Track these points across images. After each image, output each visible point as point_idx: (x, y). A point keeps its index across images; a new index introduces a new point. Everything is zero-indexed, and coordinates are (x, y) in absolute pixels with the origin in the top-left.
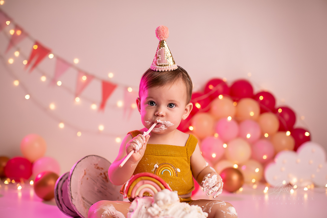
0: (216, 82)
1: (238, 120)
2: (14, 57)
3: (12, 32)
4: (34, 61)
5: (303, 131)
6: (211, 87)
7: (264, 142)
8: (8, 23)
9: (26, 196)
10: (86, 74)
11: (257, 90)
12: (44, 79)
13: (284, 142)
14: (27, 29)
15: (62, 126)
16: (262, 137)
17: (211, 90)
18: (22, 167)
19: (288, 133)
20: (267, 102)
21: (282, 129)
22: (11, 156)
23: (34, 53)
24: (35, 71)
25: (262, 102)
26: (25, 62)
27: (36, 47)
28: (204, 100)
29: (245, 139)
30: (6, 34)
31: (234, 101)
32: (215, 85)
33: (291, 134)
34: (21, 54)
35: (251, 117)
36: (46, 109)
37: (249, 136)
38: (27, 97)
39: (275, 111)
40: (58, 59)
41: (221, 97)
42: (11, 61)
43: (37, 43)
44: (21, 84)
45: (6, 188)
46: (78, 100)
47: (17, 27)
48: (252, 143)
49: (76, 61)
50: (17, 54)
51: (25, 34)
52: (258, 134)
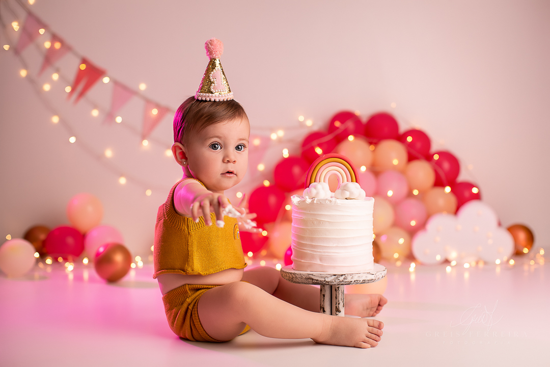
0: (344, 116)
1: (376, 171)
2: (51, 81)
3: (47, 45)
4: (80, 88)
5: (470, 186)
6: (337, 124)
7: (412, 202)
8: (42, 31)
9: (78, 278)
10: (158, 106)
11: (403, 127)
12: (95, 113)
13: (441, 202)
14: (69, 40)
15: (123, 181)
16: (410, 195)
17: (337, 128)
18: (70, 240)
19: (448, 189)
20: (419, 145)
21: (439, 183)
22: (53, 225)
23: (80, 75)
24: (82, 101)
25: (410, 146)
26: (68, 89)
27: (83, 67)
28: (327, 142)
29: (386, 198)
30: (39, 47)
31: (371, 143)
32: (342, 122)
33: (452, 190)
34: (62, 77)
35: (394, 167)
36: (100, 157)
37: (390, 193)
38: (72, 140)
39: (429, 158)
40: (116, 83)
41: (351, 138)
42: (47, 87)
43: (84, 61)
44: (62, 120)
45: (49, 270)
46: (146, 143)
47: (55, 38)
48: (395, 204)
49: (143, 87)
50: (55, 77)
51: (66, 47)
52: (404, 190)
